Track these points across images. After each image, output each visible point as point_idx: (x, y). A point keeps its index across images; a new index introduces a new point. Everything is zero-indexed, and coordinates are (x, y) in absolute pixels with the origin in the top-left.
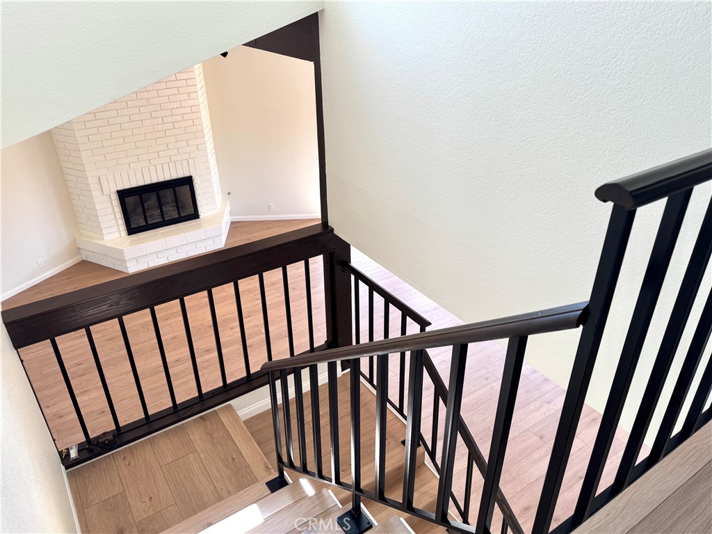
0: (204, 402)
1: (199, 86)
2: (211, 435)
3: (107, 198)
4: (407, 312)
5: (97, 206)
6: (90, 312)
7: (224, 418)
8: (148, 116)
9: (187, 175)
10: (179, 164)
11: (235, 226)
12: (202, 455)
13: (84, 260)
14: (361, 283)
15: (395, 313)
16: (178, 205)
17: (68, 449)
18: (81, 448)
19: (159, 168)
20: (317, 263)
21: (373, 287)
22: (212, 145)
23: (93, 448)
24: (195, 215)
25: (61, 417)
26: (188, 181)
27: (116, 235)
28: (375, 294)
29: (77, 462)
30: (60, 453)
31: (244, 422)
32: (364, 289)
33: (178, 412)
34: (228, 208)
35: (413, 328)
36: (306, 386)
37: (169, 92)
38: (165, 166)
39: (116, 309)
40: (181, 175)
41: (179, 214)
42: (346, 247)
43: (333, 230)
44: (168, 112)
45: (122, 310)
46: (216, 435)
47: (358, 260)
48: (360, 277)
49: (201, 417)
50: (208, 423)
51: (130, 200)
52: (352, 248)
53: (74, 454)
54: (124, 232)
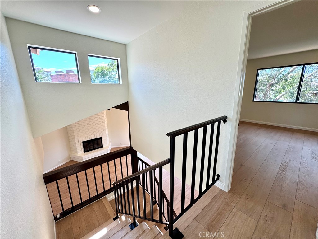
0: (99, 196)
1: (105, 117)
2: (99, 206)
3: (79, 144)
4: (146, 164)
5: (77, 146)
6: (68, 173)
7: (103, 201)
8: (92, 124)
9: (101, 137)
10: (99, 134)
11: (112, 148)
12: (96, 212)
13: (72, 160)
14: (140, 160)
15: (144, 165)
16: (98, 144)
17: (57, 215)
18: (61, 214)
19: (94, 136)
20: (129, 156)
21: (143, 161)
22: (107, 130)
23: (65, 213)
24: (102, 147)
25: (58, 206)
26: (101, 138)
27: (81, 153)
28: (143, 163)
29: (59, 218)
30: (54, 216)
31: (109, 202)
32: (140, 162)
33: (91, 200)
34: (110, 144)
35: (147, 167)
36: (130, 188)
37: (98, 118)
38: (95, 135)
39: (75, 171)
40: (99, 137)
41: (98, 146)
42: (136, 152)
43: (132, 148)
44: (97, 123)
45: (77, 171)
46: (101, 206)
47: (139, 155)
48: (140, 159)
49: (97, 201)
50: (99, 203)
51: (85, 144)
52: (138, 152)
53: (58, 216)
54: (83, 152)
